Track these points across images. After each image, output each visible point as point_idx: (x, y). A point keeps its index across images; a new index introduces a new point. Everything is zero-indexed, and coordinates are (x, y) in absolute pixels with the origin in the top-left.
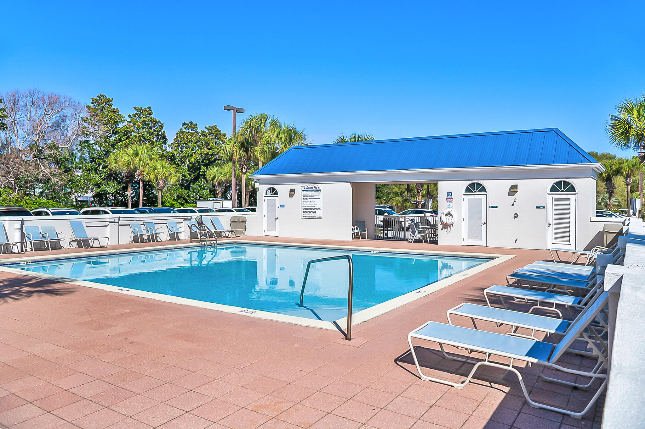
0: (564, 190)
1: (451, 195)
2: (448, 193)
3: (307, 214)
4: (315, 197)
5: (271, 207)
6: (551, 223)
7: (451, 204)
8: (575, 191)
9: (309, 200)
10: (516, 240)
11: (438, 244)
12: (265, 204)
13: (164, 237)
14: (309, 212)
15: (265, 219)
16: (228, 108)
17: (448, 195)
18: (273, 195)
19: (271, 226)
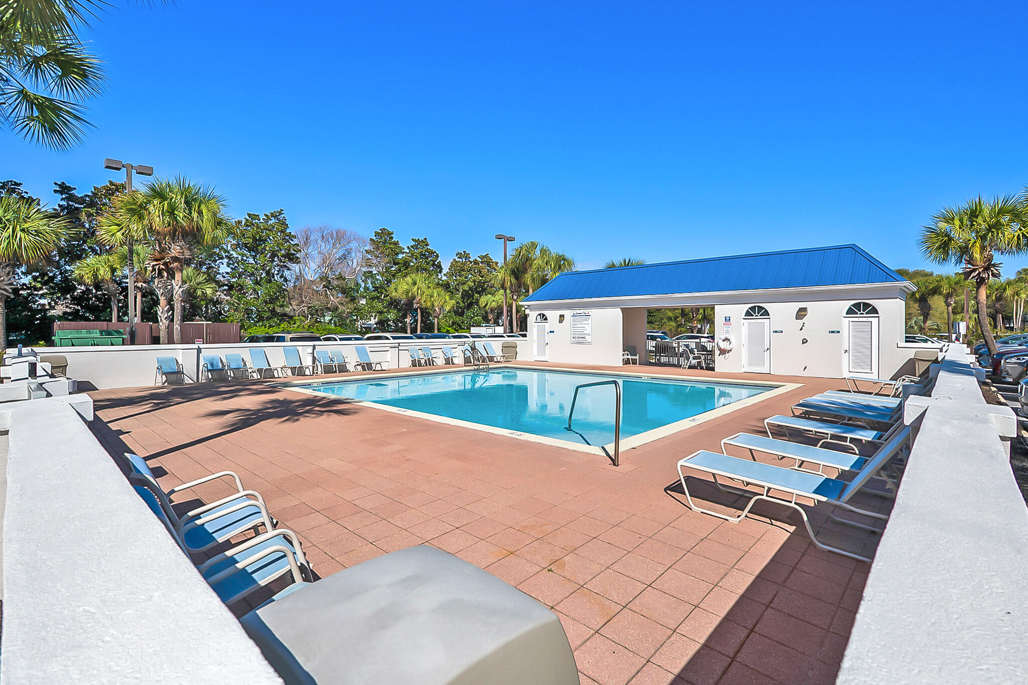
0: (864, 313)
1: (729, 320)
2: (726, 317)
3: (576, 339)
4: (585, 322)
5: (541, 332)
6: (848, 350)
7: (729, 329)
8: (878, 313)
9: (578, 326)
10: (805, 368)
11: (714, 371)
12: (535, 330)
13: (440, 361)
14: (579, 338)
15: (535, 345)
16: (499, 237)
17: (726, 320)
18: (543, 321)
19: (542, 351)
